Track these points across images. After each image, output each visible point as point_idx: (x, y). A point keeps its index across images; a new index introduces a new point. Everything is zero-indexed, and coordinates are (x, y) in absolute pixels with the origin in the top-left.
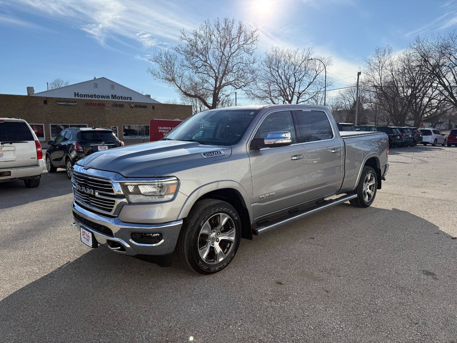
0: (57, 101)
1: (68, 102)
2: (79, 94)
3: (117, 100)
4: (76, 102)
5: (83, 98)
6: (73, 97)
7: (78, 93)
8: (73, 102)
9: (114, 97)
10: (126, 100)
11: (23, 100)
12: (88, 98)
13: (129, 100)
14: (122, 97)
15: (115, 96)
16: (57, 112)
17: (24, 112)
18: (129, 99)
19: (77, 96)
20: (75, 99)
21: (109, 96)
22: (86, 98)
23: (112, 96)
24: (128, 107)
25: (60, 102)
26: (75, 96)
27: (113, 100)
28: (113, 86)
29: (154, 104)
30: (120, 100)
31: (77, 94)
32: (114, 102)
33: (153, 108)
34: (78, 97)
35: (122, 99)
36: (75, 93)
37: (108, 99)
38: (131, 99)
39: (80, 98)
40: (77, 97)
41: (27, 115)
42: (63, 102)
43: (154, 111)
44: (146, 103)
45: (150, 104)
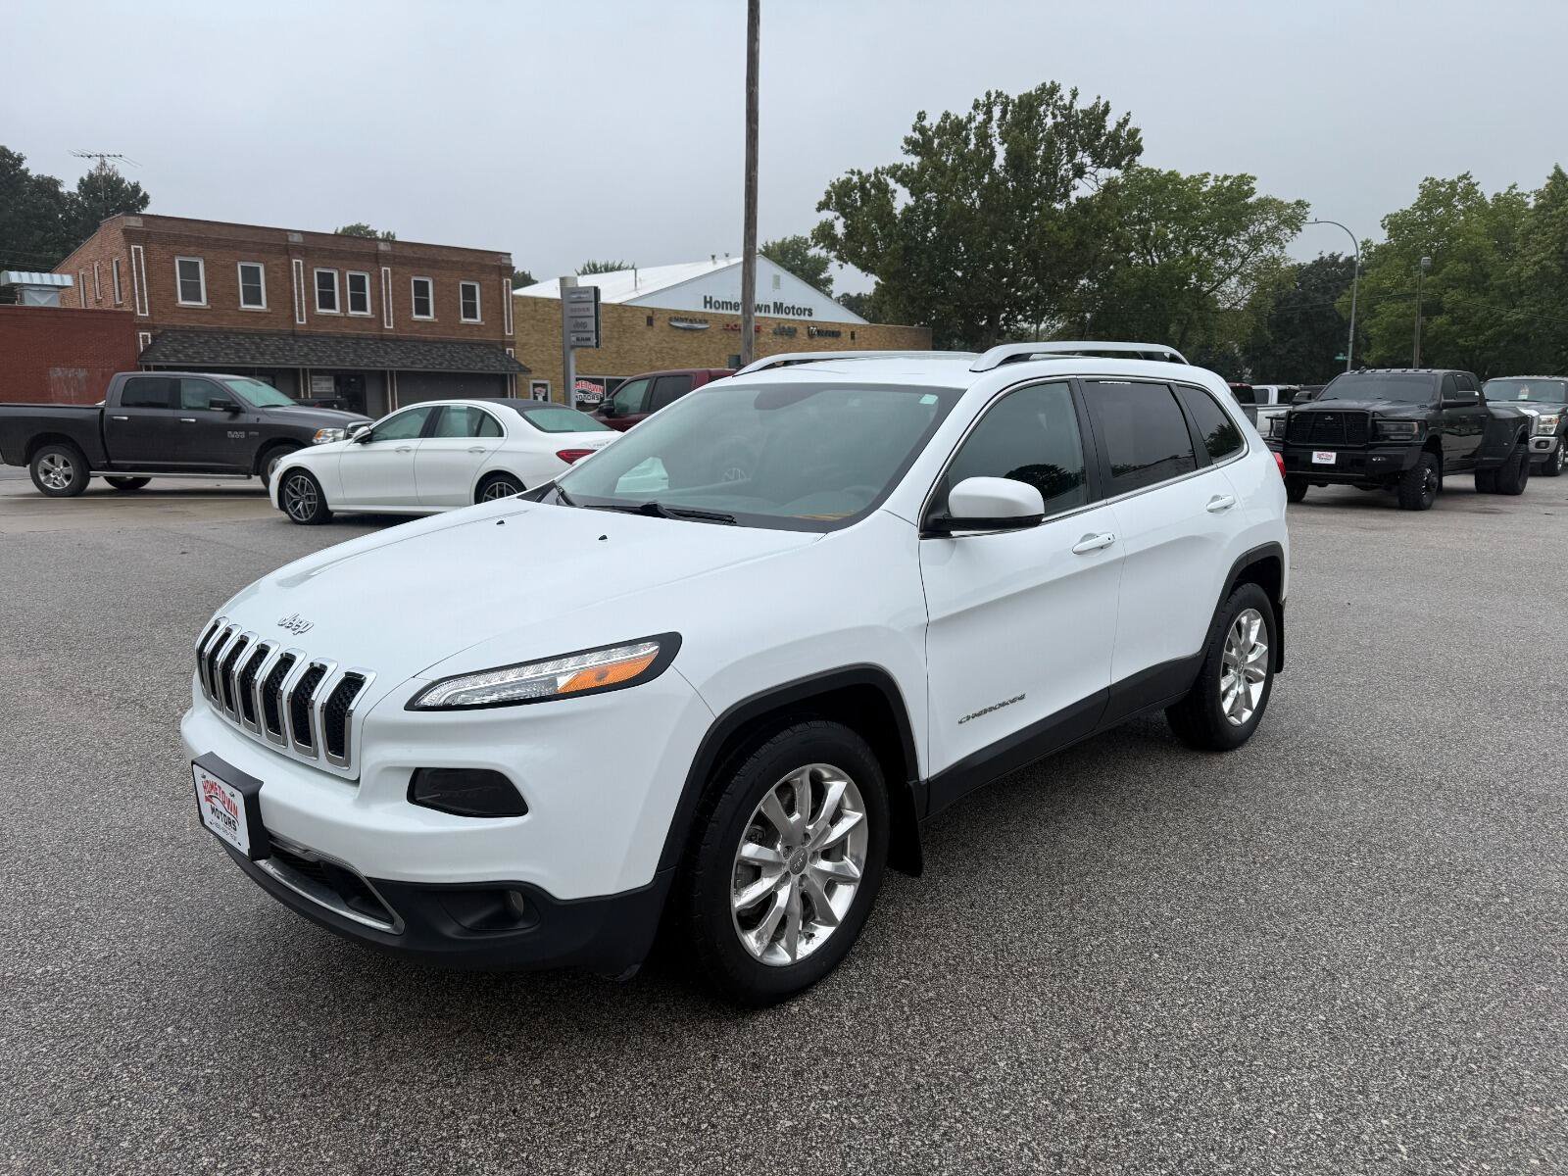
0: (671, 319)
1: (691, 321)
2: (713, 301)
3: (784, 316)
4: (706, 322)
5: (720, 311)
6: (702, 309)
7: (711, 298)
8: (700, 322)
9: (778, 307)
10: (802, 318)
11: (611, 314)
12: (729, 312)
13: (807, 318)
14: (793, 308)
15: (781, 304)
16: (671, 349)
17: (609, 345)
18: (807, 312)
19: (708, 305)
20: (704, 313)
21: (769, 306)
22: (725, 312)
23: (775, 304)
24: (803, 335)
25: (677, 320)
26: (705, 307)
27: (776, 316)
28: (779, 276)
29: (855, 325)
30: (791, 316)
31: (708, 299)
32: (779, 322)
33: (853, 334)
34: (711, 307)
35: (793, 314)
36: (705, 297)
37: (767, 315)
38: (810, 314)
39: (713, 311)
40: (708, 310)
41: (614, 356)
42: (682, 320)
43: (854, 344)
44: (840, 324)
45: (847, 324)
